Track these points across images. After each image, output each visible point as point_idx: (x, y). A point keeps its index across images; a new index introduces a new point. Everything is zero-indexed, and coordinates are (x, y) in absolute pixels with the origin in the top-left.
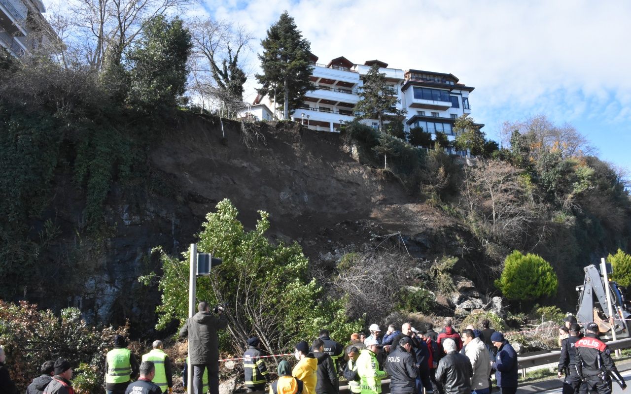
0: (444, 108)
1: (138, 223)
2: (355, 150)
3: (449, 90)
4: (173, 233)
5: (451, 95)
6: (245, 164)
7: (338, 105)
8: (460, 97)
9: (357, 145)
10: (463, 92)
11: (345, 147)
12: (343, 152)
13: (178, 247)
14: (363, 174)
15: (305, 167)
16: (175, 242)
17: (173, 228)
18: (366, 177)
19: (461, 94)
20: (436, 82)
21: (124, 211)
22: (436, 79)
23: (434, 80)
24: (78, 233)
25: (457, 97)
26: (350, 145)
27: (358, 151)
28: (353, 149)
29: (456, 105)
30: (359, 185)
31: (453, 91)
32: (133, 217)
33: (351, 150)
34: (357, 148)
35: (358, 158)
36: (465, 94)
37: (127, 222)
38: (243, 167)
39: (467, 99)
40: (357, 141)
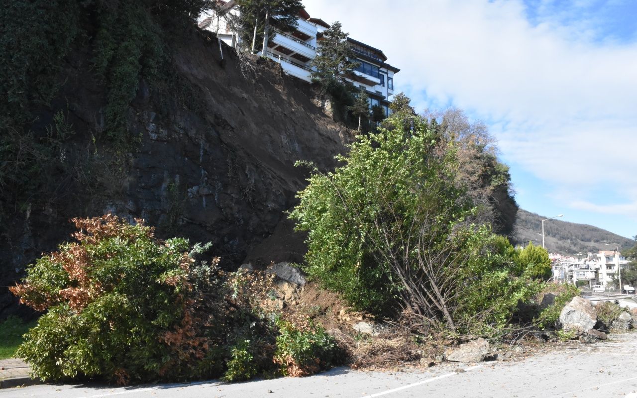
0: (372, 84)
1: (165, 139)
2: (328, 106)
3: (380, 67)
4: (201, 160)
5: (380, 73)
6: (245, 95)
7: (292, 56)
8: (386, 76)
9: (332, 101)
10: (389, 72)
11: (315, 101)
12: (314, 106)
13: (206, 179)
14: (339, 132)
15: (292, 112)
16: (202, 172)
17: (202, 153)
18: (342, 136)
19: (387, 73)
20: (369, 56)
21: (151, 121)
22: (369, 53)
23: (367, 54)
24: (94, 139)
25: (383, 76)
26: (323, 99)
27: (332, 106)
28: (326, 104)
29: (382, 83)
30: (336, 143)
31: (381, 69)
32: (161, 130)
33: (323, 105)
34: (332, 104)
35: (331, 115)
36: (390, 74)
37: (154, 136)
38: (243, 98)
39: (392, 79)
40: (332, 97)
